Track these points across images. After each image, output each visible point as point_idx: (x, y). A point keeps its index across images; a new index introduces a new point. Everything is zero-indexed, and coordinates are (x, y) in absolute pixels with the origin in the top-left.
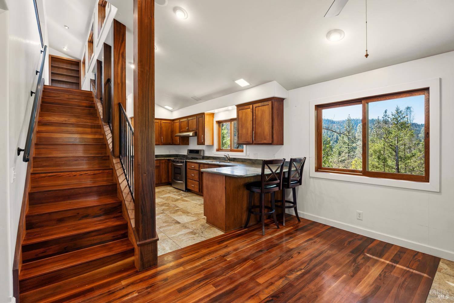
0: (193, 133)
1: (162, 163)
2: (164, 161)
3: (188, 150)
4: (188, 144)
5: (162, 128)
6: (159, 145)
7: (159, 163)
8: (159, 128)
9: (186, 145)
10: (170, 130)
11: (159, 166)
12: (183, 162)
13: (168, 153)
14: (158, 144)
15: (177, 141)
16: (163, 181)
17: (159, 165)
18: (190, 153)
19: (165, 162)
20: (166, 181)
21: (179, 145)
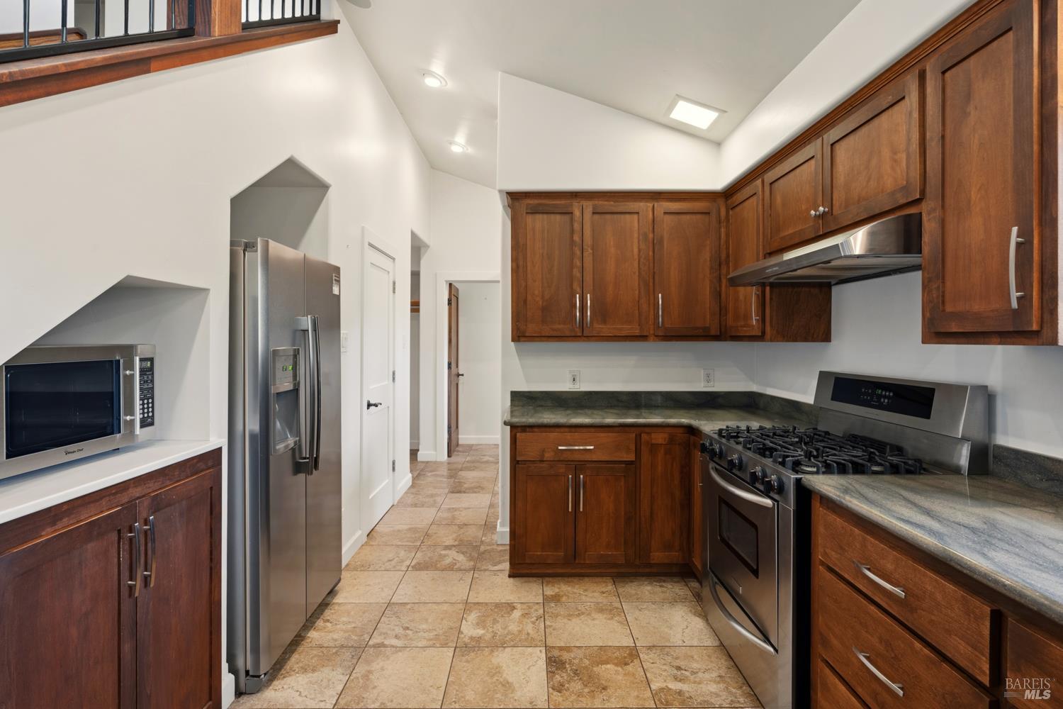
0: (872, 235)
1: (653, 448)
2: (660, 438)
3: (823, 376)
4: (826, 337)
5: (661, 241)
6: (642, 338)
7: (633, 447)
8: (643, 246)
9: (806, 340)
10: (706, 255)
11: (631, 463)
12: (781, 489)
13: (700, 386)
14: (637, 332)
15: (747, 317)
16: (658, 556)
17: (632, 457)
18: (835, 397)
19: (672, 440)
20: (675, 556)
21: (761, 338)
